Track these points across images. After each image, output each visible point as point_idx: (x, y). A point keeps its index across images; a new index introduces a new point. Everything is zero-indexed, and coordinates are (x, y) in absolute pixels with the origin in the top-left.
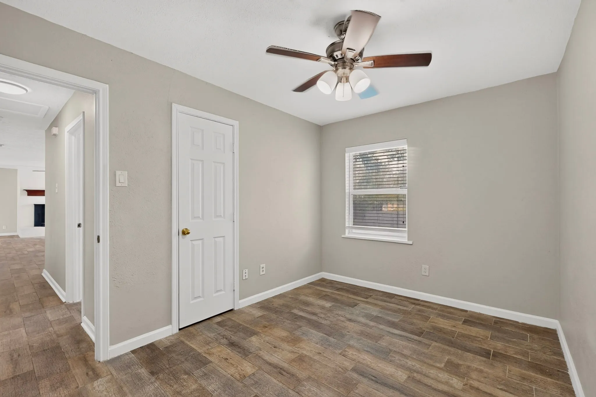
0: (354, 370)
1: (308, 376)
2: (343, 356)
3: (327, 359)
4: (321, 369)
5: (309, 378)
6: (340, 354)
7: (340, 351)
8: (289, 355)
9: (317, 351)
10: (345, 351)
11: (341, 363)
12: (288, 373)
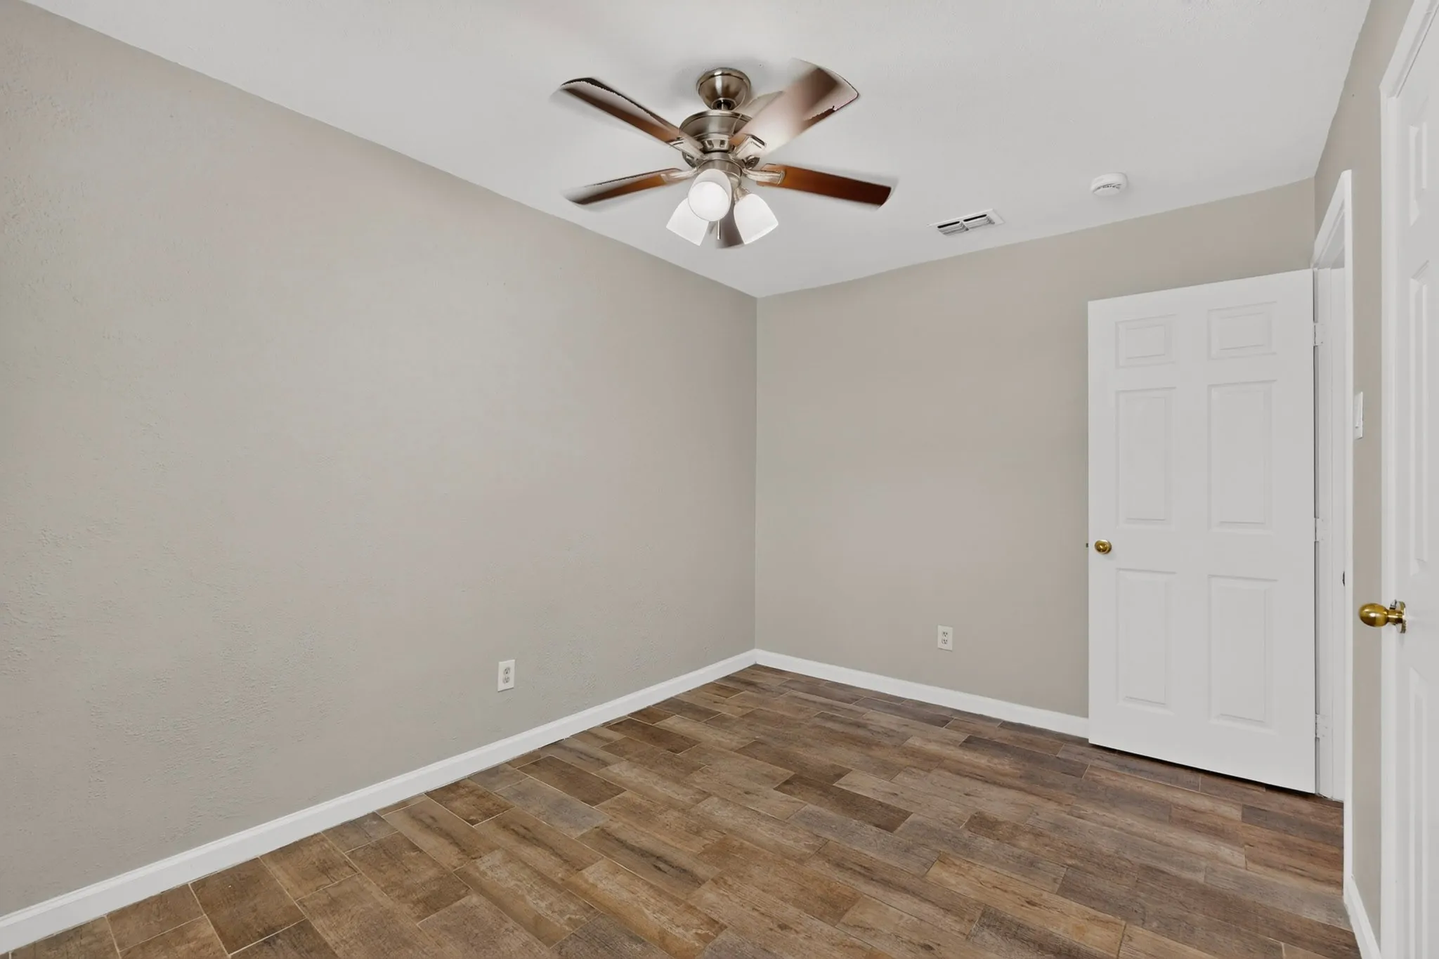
0: (697, 881)
1: (805, 864)
2: (717, 923)
3: (762, 910)
4: (777, 879)
5: (801, 861)
6: (723, 928)
7: (722, 937)
8: (869, 917)
9: (792, 936)
10: (705, 939)
11: (726, 898)
12: (851, 869)
